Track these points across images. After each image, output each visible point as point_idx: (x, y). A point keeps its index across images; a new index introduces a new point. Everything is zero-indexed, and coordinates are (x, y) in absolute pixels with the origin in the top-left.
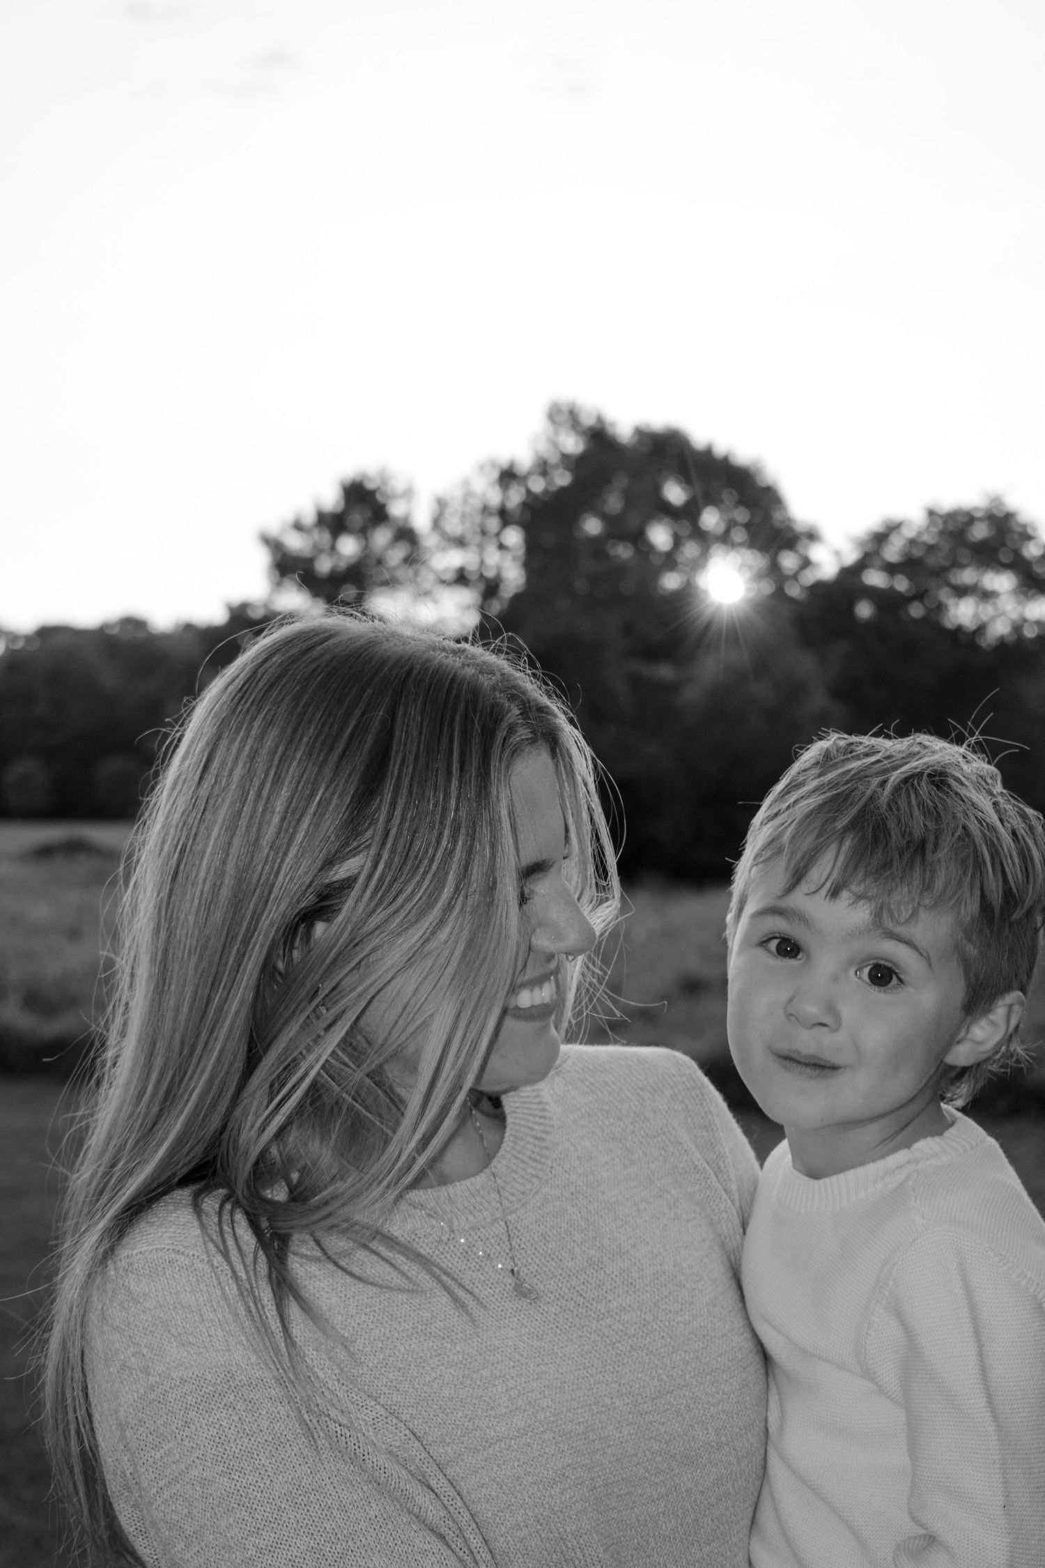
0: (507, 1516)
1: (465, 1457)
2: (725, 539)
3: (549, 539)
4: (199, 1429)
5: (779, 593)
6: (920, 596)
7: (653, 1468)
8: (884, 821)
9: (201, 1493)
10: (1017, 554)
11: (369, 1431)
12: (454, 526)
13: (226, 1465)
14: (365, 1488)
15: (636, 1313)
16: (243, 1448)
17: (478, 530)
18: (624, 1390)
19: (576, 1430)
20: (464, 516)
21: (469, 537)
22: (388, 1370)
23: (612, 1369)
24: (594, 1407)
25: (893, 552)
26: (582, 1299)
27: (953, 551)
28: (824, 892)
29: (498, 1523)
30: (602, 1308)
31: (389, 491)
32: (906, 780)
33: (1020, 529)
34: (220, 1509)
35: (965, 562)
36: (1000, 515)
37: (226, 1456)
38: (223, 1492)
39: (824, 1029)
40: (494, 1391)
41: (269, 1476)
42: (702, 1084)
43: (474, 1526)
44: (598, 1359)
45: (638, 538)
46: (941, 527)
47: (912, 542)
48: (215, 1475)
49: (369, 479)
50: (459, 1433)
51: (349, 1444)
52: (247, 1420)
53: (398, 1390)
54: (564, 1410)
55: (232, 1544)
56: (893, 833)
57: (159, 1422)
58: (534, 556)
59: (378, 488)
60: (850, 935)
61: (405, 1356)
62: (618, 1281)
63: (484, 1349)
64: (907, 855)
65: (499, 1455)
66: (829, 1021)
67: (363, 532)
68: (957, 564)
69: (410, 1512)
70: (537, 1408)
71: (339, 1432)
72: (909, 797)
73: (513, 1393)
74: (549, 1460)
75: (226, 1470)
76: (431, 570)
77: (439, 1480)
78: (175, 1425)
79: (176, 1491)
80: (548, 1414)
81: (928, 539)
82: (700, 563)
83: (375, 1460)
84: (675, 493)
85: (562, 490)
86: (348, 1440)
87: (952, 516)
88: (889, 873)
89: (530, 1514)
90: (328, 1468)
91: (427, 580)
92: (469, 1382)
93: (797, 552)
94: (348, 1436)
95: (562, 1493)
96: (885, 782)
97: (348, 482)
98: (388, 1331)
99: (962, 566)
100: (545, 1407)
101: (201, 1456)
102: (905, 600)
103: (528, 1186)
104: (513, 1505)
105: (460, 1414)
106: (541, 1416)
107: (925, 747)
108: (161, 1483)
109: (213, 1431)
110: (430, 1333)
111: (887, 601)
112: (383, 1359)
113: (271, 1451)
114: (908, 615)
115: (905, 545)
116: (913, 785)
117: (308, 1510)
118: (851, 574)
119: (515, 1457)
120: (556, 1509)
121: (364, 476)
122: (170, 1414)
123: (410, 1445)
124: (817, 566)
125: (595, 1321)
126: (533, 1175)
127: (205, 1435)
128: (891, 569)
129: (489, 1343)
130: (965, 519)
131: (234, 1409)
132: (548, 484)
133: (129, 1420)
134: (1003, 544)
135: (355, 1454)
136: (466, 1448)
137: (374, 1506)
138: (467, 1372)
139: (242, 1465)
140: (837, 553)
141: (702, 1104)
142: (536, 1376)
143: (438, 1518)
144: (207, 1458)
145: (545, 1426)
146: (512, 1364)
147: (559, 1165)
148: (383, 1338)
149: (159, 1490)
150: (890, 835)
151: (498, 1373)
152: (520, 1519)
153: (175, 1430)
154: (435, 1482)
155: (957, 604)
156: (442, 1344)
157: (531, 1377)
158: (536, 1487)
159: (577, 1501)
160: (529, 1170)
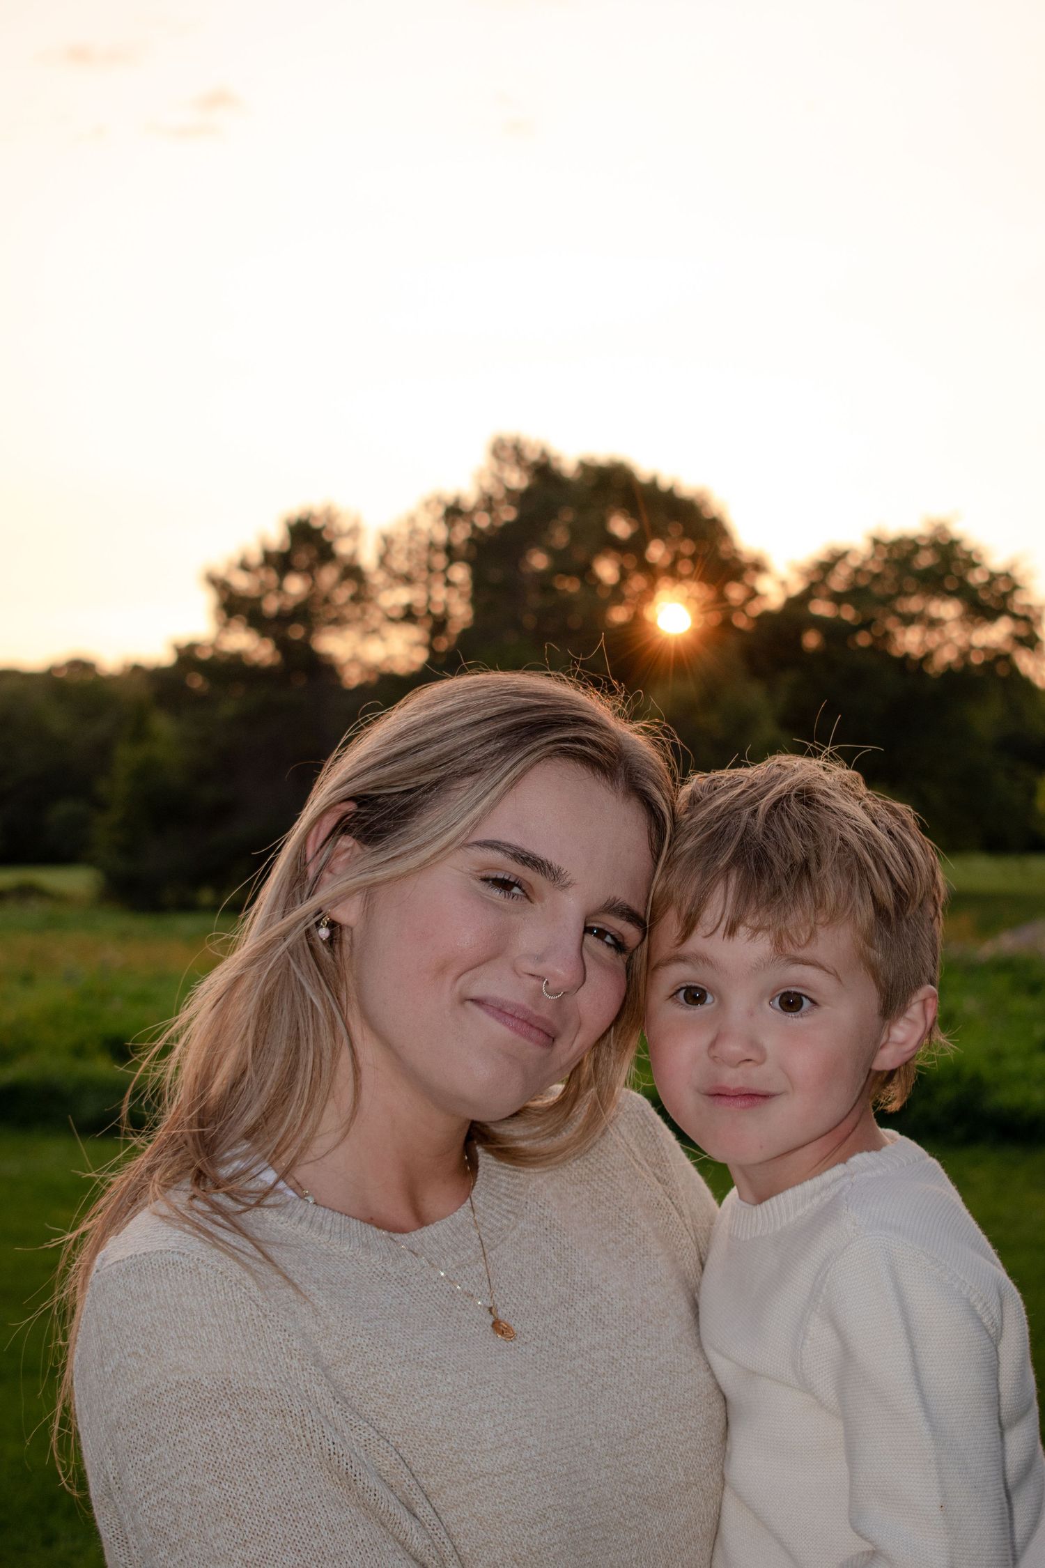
0: (485, 1552)
1: (448, 1490)
2: (672, 572)
3: (496, 574)
4: (192, 1435)
5: (726, 624)
6: (866, 625)
7: (628, 1513)
8: (764, 850)
9: (190, 1501)
10: (962, 580)
11: (360, 1452)
12: (400, 563)
13: (217, 1474)
14: (353, 1511)
15: (605, 1352)
16: (235, 1458)
17: (424, 567)
18: (600, 1431)
19: (560, 1470)
20: (410, 554)
21: (415, 574)
22: (378, 1395)
23: (588, 1409)
24: (576, 1448)
25: (839, 581)
26: (555, 1338)
27: (898, 580)
28: (721, 931)
29: (476, 1559)
30: (573, 1347)
31: (335, 529)
32: (775, 805)
33: (964, 557)
34: (209, 1518)
35: (911, 590)
36: (944, 542)
37: (218, 1464)
38: (213, 1501)
39: (750, 1064)
40: (482, 1425)
41: (259, 1488)
42: (655, 1121)
43: (456, 1557)
44: (575, 1398)
45: (585, 572)
46: (886, 555)
47: (858, 571)
48: (206, 1483)
49: (315, 518)
50: (443, 1465)
51: (341, 1462)
52: (241, 1429)
53: (386, 1417)
54: (550, 1449)
55: (219, 1555)
56: (775, 861)
57: (152, 1424)
58: (481, 591)
59: (324, 528)
60: (755, 969)
61: (396, 1383)
62: (587, 1318)
63: (475, 1382)
64: (793, 880)
65: (481, 1490)
66: (755, 1055)
67: (310, 572)
68: (902, 593)
69: (397, 1539)
70: (522, 1446)
71: (332, 1450)
72: (781, 820)
73: (500, 1430)
74: (532, 1500)
75: (216, 1479)
76: (378, 607)
77: (425, 1508)
78: (169, 1428)
79: (163, 1497)
80: (533, 1453)
81: (874, 568)
82: (647, 596)
83: (366, 1482)
84: (621, 527)
85: (508, 526)
86: (340, 1459)
87: (898, 544)
88: (780, 900)
89: (508, 1552)
90: (318, 1487)
91: (375, 618)
92: (457, 1415)
93: (743, 583)
94: (341, 1454)
95: (542, 1534)
96: (756, 811)
97: (294, 521)
98: (382, 1355)
99: (908, 595)
100: (531, 1445)
101: (192, 1463)
102: (853, 629)
103: (505, 1222)
104: (492, 1542)
105: (446, 1446)
106: (526, 1454)
107: (785, 768)
108: (149, 1488)
109: (206, 1439)
110: (422, 1362)
111: (834, 631)
112: (374, 1384)
113: (263, 1463)
114: (856, 644)
115: (850, 574)
116: (783, 808)
117: (296, 1526)
118: (797, 603)
119: (498, 1494)
120: (534, 1549)
121: (310, 515)
122: (164, 1417)
123: (400, 1471)
124: (764, 596)
125: (569, 1361)
126: (508, 1211)
127: (197, 1442)
128: (838, 599)
129: (479, 1376)
130: (909, 548)
131: (229, 1417)
132: (493, 519)
133: (122, 1420)
134: (949, 572)
135: (347, 1473)
136: (449, 1480)
137: (361, 1530)
138: (455, 1405)
139: (233, 1475)
140: (783, 584)
141: (654, 1141)
142: (524, 1413)
143: (423, 1546)
144: (199, 1465)
145: (530, 1465)
146: (501, 1399)
147: (534, 1201)
148: (375, 1363)
149: (146, 1495)
150: (772, 862)
151: (487, 1407)
152: (497, 1556)
153: (168, 1434)
154: (421, 1510)
155: (904, 633)
156: (433, 1374)
157: (520, 1414)
158: (516, 1526)
159: (555, 1543)
160: (505, 1207)
